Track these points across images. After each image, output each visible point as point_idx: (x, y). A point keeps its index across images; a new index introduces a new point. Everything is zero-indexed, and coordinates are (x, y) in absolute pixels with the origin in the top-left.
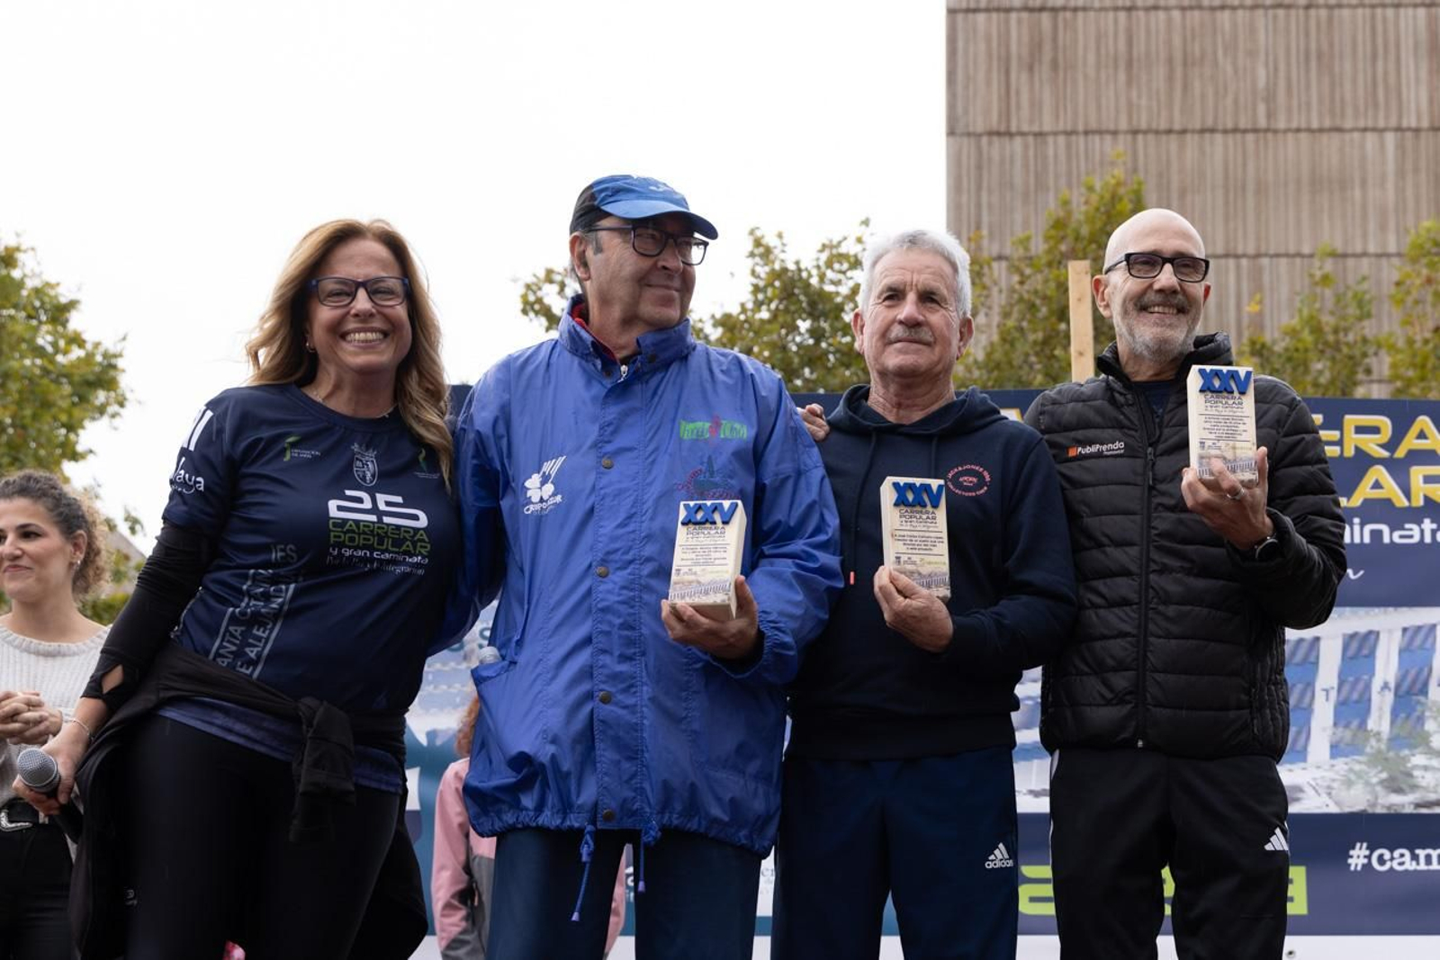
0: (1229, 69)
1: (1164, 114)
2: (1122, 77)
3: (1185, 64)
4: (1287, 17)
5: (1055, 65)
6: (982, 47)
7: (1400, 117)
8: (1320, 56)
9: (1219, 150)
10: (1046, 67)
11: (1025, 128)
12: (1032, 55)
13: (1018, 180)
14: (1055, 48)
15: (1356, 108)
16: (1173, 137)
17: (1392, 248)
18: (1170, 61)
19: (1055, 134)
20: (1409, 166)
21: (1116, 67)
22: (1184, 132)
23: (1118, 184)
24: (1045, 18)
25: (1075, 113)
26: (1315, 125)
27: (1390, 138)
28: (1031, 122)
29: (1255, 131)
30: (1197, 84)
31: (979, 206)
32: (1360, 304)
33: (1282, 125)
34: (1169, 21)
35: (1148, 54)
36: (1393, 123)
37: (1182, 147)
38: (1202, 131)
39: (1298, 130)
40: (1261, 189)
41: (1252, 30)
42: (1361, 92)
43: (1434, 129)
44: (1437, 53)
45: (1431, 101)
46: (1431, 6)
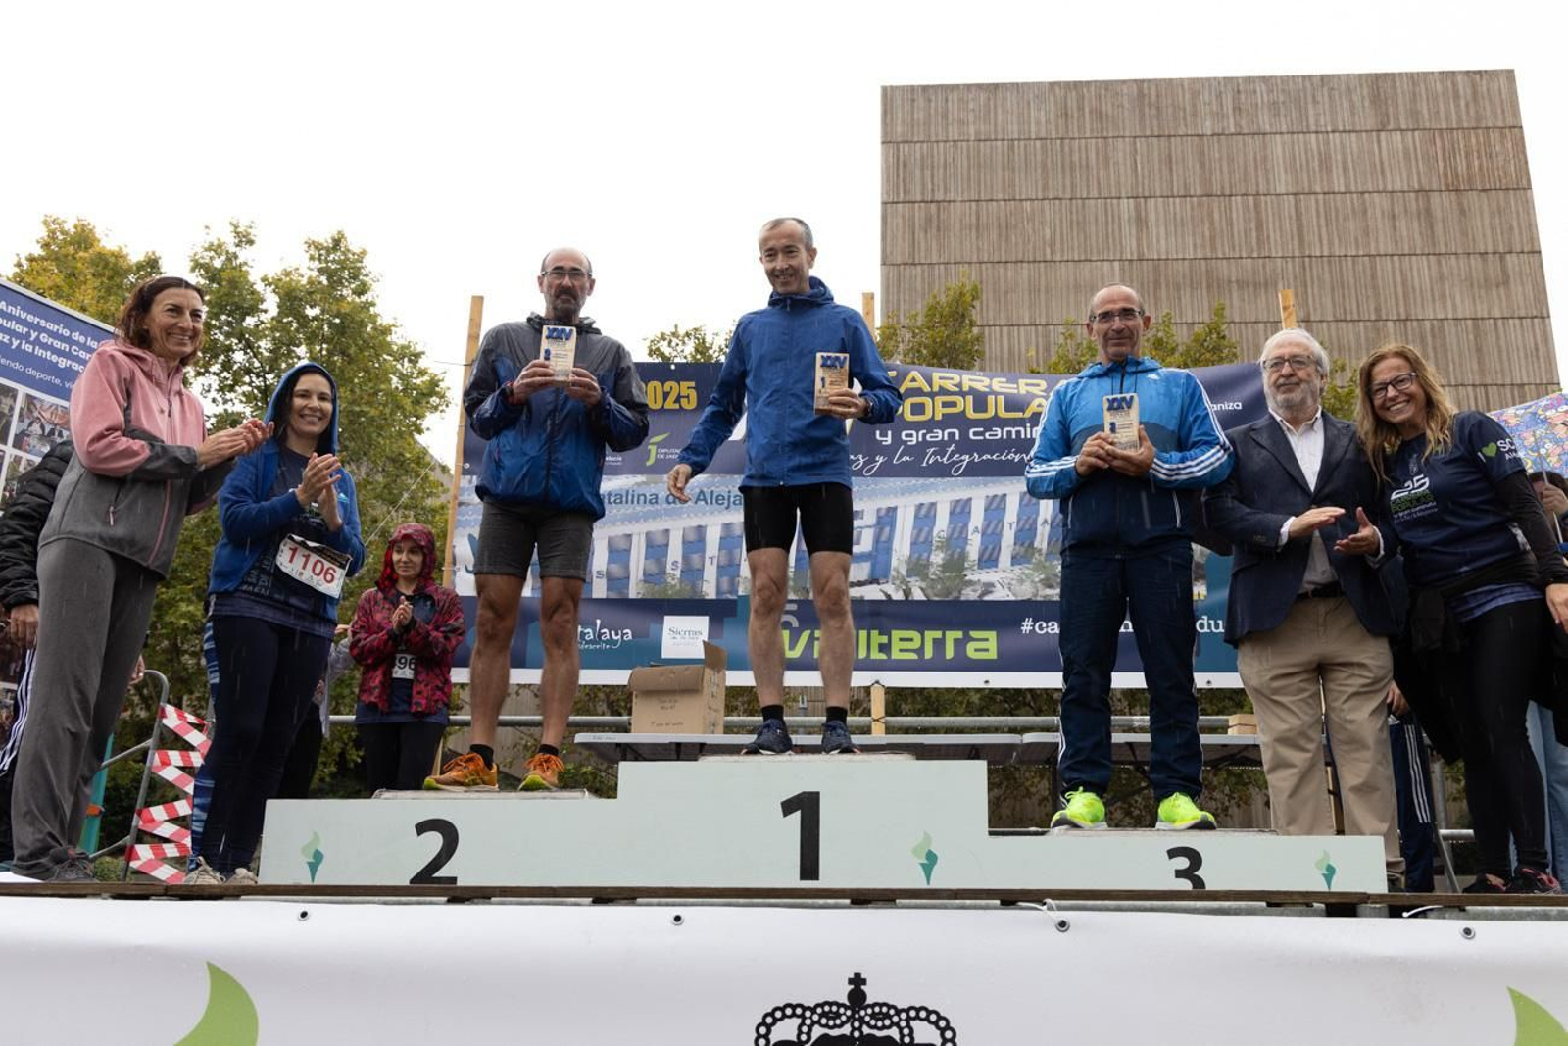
0: (1031, 230)
1: (996, 253)
2: (974, 235)
3: (1007, 228)
4: (1061, 204)
5: (938, 229)
6: (900, 221)
7: (1122, 253)
8: (1078, 223)
9: (1025, 272)
10: (934, 231)
11: (923, 261)
12: (926, 224)
13: (919, 288)
14: (939, 221)
15: (1098, 249)
16: (1001, 265)
18: (999, 226)
19: (939, 264)
21: (971, 230)
22: (1007, 262)
23: (965, 286)
24: (933, 206)
25: (949, 253)
26: (1076, 258)
27: (1116, 264)
28: (926, 259)
29: (1045, 261)
30: (1014, 238)
31: (898, 301)
33: (1058, 257)
34: (999, 207)
35: (988, 223)
36: (1118, 257)
37: (1006, 269)
38: (1016, 262)
39: (1067, 261)
40: (1047, 291)
41: (1042, 210)
42: (1100, 240)
43: (1140, 260)
44: (1141, 221)
45: (1138, 245)
46: (1136, 198)
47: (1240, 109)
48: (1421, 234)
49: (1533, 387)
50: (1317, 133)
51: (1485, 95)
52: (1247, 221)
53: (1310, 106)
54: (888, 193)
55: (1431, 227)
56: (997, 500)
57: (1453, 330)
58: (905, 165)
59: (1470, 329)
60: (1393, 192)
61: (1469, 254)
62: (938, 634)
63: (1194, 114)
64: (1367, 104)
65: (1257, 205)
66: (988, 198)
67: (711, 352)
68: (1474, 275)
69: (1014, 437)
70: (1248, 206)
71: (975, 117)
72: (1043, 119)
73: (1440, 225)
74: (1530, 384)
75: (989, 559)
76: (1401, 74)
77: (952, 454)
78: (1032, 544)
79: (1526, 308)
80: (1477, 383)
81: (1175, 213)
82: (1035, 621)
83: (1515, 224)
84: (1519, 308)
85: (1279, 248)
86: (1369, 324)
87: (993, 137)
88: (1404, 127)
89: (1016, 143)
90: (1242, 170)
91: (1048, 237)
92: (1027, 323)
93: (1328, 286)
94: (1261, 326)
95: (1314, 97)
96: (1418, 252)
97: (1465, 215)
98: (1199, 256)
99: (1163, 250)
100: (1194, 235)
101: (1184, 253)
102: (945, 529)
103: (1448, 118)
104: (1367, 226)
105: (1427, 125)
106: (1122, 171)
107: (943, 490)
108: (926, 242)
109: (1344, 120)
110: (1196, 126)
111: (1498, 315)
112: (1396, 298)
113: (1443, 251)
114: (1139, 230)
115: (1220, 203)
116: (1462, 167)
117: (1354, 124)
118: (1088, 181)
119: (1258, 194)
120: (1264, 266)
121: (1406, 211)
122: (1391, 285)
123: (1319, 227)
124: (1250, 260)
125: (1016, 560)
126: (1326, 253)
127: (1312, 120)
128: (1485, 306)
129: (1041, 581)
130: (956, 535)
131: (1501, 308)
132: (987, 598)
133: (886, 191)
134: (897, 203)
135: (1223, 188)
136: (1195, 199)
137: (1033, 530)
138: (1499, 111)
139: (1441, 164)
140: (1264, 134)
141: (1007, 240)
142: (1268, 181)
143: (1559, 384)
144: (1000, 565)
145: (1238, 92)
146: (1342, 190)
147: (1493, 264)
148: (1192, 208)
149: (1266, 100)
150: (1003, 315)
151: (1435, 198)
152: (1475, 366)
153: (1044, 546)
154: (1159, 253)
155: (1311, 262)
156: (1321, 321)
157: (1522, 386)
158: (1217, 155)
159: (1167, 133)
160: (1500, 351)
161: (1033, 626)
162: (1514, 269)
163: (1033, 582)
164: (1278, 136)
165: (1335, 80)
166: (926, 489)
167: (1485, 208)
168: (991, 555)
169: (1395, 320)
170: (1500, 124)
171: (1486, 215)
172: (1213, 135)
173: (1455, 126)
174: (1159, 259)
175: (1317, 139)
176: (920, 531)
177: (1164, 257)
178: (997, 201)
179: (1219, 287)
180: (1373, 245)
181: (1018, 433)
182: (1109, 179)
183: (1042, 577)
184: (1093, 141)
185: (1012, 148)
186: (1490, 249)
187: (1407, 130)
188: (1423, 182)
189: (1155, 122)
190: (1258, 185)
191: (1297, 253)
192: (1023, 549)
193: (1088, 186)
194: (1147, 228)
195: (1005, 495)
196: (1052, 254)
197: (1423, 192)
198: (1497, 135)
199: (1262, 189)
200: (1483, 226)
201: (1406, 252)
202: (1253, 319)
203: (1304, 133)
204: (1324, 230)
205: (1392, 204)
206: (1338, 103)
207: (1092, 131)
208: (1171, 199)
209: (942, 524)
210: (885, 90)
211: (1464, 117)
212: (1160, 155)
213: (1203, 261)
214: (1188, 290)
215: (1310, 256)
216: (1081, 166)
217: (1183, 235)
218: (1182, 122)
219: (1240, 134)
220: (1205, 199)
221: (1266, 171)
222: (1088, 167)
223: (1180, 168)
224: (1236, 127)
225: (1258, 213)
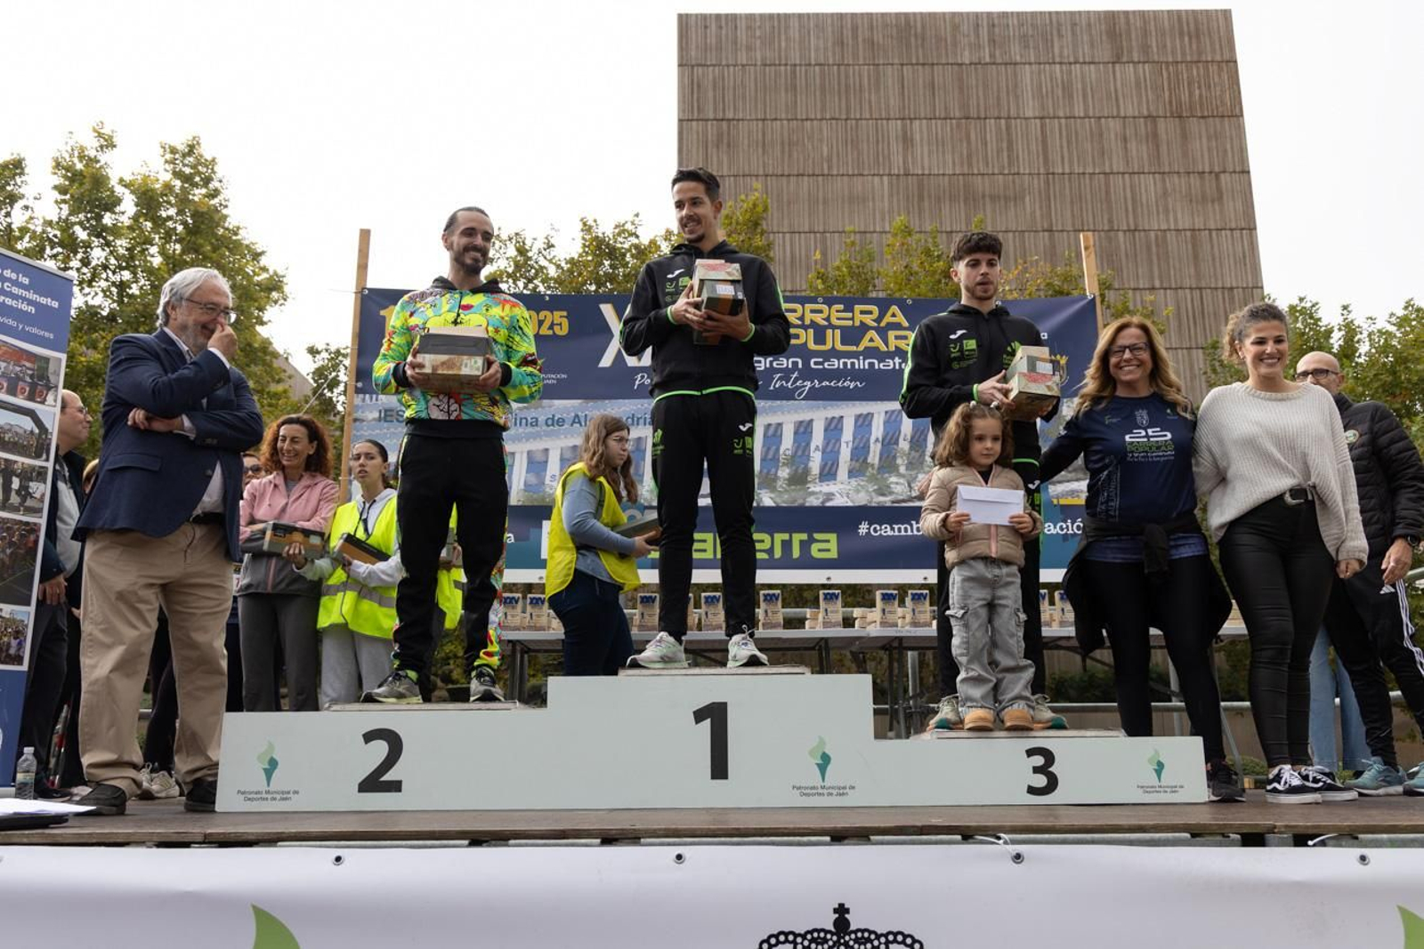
0: (810, 147)
1: (780, 167)
2: (760, 150)
3: (789, 145)
4: (837, 124)
5: (729, 145)
6: (695, 136)
7: (890, 169)
8: (852, 142)
9: (806, 183)
10: (725, 146)
12: (718, 140)
14: (729, 138)
15: (869, 165)
16: (784, 179)
17: (887, 229)
19: (729, 176)
20: (895, 191)
21: (757, 146)
22: (789, 176)
23: (757, 199)
24: (724, 124)
25: (738, 168)
26: (850, 173)
27: (885, 178)
29: (823, 175)
30: (795, 154)
32: (869, 255)
33: (835, 172)
34: (782, 126)
35: (772, 139)
36: (887, 172)
37: (788, 182)
38: (798, 175)
39: (843, 175)
40: (825, 202)
41: (821, 130)
42: (871, 157)
43: (906, 175)
44: (907, 140)
45: (904, 163)
46: (903, 119)
47: (994, 41)
48: (1149, 156)
49: (1241, 290)
50: (1061, 63)
51: (1206, 32)
52: (999, 140)
53: (1056, 39)
54: (684, 111)
55: (1158, 146)
56: (836, 421)
57: (1174, 238)
58: (699, 86)
59: (1189, 239)
60: (1125, 117)
61: (1189, 173)
62: (786, 536)
63: (955, 44)
64: (1104, 38)
65: (1008, 128)
66: (773, 117)
67: (530, 254)
68: (1193, 192)
69: (849, 367)
70: (1001, 129)
71: (762, 42)
72: (822, 46)
73: (1165, 147)
74: (1238, 288)
75: (829, 473)
76: (1134, 12)
77: (796, 380)
78: (866, 459)
79: (1236, 221)
80: (1194, 286)
81: (937, 134)
82: (870, 524)
83: (1229, 146)
84: (1230, 221)
85: (1027, 166)
86: (1102, 233)
87: (777, 62)
88: (1136, 60)
89: (798, 68)
90: (995, 95)
91: (825, 154)
92: (807, 229)
93: (1068, 200)
94: (1011, 235)
95: (1059, 31)
96: (1146, 171)
97: (1186, 138)
98: (957, 172)
99: (926, 166)
100: (953, 153)
101: (944, 167)
102: (790, 447)
103: (1174, 53)
104: (1103, 147)
105: (1156, 58)
106: (891, 92)
107: (789, 412)
108: (718, 157)
109: (1085, 51)
110: (956, 55)
111: (1213, 227)
112: (1127, 210)
113: (1167, 170)
114: (905, 149)
115: (976, 128)
116: (1185, 97)
117: (1093, 57)
119: (1009, 118)
120: (1014, 182)
121: (1136, 135)
122: (1122, 200)
123: (1061, 147)
124: (1001, 177)
125: (852, 474)
126: (1067, 171)
127: (1057, 51)
128: (1202, 219)
129: (874, 490)
130: (800, 453)
131: (1215, 221)
132: (828, 504)
133: (682, 109)
134: (692, 120)
135: (978, 111)
136: (954, 121)
137: (866, 448)
138: (1217, 47)
139: (1167, 94)
140: (1015, 64)
141: (790, 156)
142: (1018, 105)
143: (1262, 288)
144: (839, 478)
145: (993, 25)
146: (1082, 115)
147: (1209, 181)
148: (952, 129)
149: (1017, 34)
150: (786, 222)
151: (1161, 123)
152: (1192, 271)
153: (876, 461)
154: (923, 168)
155: (1054, 179)
156: (1062, 231)
157: (1231, 289)
158: (974, 82)
159: (930, 62)
160: (1214, 259)
161: (869, 529)
162: (1226, 183)
163: (867, 491)
164: (1027, 66)
165: (1077, 16)
166: (773, 411)
167: (1204, 134)
168: (830, 469)
169: (1125, 231)
170: (1218, 58)
171: (1204, 140)
172: (971, 64)
173: (1179, 59)
174: (923, 175)
175: (1061, 71)
176: (769, 449)
177: (927, 172)
178: (781, 120)
179: (974, 200)
180: (1107, 164)
181: (853, 364)
182: (879, 103)
183: (876, 487)
184: (866, 67)
185: (794, 72)
186: (1207, 170)
187: (1139, 62)
188: (1151, 108)
189: (920, 52)
190: (1009, 111)
191: (1042, 171)
192: (858, 465)
193: (861, 108)
194: (912, 145)
195: (842, 417)
196: (830, 168)
197: (1151, 118)
198: (1215, 67)
200: (1202, 151)
201: (1136, 170)
202: (1003, 229)
203: (1049, 63)
204: (1065, 150)
205: (1125, 128)
206: (1079, 38)
207: (865, 59)
208: (933, 121)
209: (787, 443)
210: (680, 16)
211: (1188, 51)
212: (924, 82)
213: (961, 177)
214: (947, 203)
215: (1053, 174)
216: (855, 90)
217: (944, 153)
218: (944, 52)
219: (994, 64)
220: (963, 121)
221: (1017, 97)
222: (861, 91)
223: (941, 92)
224: (990, 56)
225: (1009, 134)
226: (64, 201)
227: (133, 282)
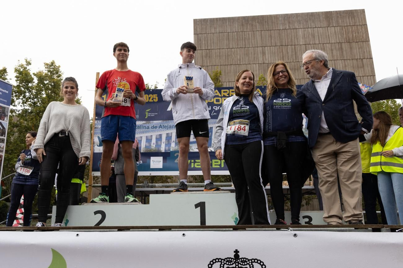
0: (234, 56)
1: (225, 63)
4: (242, 49)
6: (199, 55)
7: (258, 62)
8: (247, 54)
9: (233, 67)
11: (205, 65)
12: (206, 56)
14: (209, 55)
15: (252, 61)
18: (226, 56)
19: (210, 66)
20: (260, 68)
21: (218, 57)
23: (218, 71)
24: (208, 50)
25: (212, 63)
27: (257, 65)
30: (230, 59)
34: (225, 51)
35: (222, 55)
37: (228, 67)
38: (230, 65)
41: (237, 51)
42: (253, 58)
43: (264, 63)
44: (264, 53)
45: (263, 60)
46: (262, 47)
47: (290, 22)
50: (311, 28)
51: (357, 16)
52: (292, 52)
53: (309, 21)
55: (343, 52)
58: (200, 40)
60: (332, 43)
61: (353, 59)
63: (277, 24)
64: (324, 20)
65: (295, 48)
66: (223, 48)
68: (354, 65)
70: (292, 49)
71: (219, 27)
73: (345, 52)
79: (369, 73)
81: (273, 51)
83: (365, 51)
84: (367, 74)
87: (223, 32)
89: (230, 33)
90: (291, 39)
91: (239, 58)
95: (310, 18)
96: (339, 59)
97: (352, 49)
99: (270, 60)
100: (278, 56)
103: (346, 23)
105: (341, 25)
106: (258, 40)
108: (206, 60)
109: (318, 24)
110: (278, 27)
111: (361, 75)
113: (346, 59)
114: (263, 56)
115: (285, 48)
116: (351, 36)
117: (321, 25)
118: (249, 42)
119: (295, 45)
120: (297, 64)
121: (335, 48)
124: (293, 63)
127: (309, 25)
131: (362, 73)
135: (285, 43)
136: (278, 47)
138: (361, 20)
139: (345, 36)
140: (296, 29)
141: (228, 59)
142: (298, 42)
145: (289, 18)
146: (318, 43)
147: (359, 61)
148: (277, 49)
149: (297, 20)
150: (227, 79)
151: (343, 45)
154: (269, 61)
158: (284, 35)
159: (270, 29)
162: (365, 62)
164: (300, 29)
165: (316, 13)
170: (361, 24)
171: (357, 48)
172: (283, 30)
173: (348, 25)
175: (311, 30)
177: (270, 62)
178: (225, 49)
182: (255, 42)
184: (250, 32)
185: (228, 35)
186: (359, 58)
187: (335, 26)
188: (340, 40)
189: (267, 26)
190: (295, 43)
193: (249, 44)
194: (265, 55)
196: (240, 62)
197: (340, 43)
198: (360, 27)
199: (296, 44)
200: (356, 52)
201: (336, 59)
203: (307, 28)
205: (332, 46)
207: (250, 29)
208: (272, 47)
210: (194, 20)
211: (351, 22)
212: (268, 35)
216: (247, 39)
217: (275, 56)
218: (274, 26)
219: (290, 29)
220: (281, 46)
221: (297, 39)
222: (249, 39)
223: (274, 38)
224: (289, 27)
225: (295, 50)
226: (18, 80)
227: (38, 102)
